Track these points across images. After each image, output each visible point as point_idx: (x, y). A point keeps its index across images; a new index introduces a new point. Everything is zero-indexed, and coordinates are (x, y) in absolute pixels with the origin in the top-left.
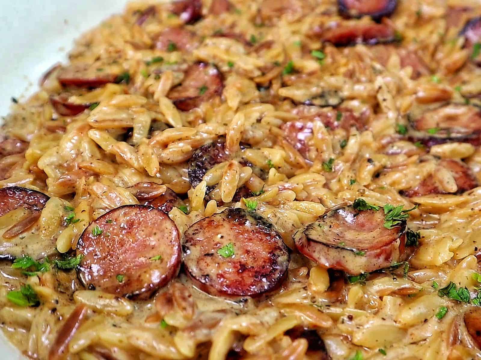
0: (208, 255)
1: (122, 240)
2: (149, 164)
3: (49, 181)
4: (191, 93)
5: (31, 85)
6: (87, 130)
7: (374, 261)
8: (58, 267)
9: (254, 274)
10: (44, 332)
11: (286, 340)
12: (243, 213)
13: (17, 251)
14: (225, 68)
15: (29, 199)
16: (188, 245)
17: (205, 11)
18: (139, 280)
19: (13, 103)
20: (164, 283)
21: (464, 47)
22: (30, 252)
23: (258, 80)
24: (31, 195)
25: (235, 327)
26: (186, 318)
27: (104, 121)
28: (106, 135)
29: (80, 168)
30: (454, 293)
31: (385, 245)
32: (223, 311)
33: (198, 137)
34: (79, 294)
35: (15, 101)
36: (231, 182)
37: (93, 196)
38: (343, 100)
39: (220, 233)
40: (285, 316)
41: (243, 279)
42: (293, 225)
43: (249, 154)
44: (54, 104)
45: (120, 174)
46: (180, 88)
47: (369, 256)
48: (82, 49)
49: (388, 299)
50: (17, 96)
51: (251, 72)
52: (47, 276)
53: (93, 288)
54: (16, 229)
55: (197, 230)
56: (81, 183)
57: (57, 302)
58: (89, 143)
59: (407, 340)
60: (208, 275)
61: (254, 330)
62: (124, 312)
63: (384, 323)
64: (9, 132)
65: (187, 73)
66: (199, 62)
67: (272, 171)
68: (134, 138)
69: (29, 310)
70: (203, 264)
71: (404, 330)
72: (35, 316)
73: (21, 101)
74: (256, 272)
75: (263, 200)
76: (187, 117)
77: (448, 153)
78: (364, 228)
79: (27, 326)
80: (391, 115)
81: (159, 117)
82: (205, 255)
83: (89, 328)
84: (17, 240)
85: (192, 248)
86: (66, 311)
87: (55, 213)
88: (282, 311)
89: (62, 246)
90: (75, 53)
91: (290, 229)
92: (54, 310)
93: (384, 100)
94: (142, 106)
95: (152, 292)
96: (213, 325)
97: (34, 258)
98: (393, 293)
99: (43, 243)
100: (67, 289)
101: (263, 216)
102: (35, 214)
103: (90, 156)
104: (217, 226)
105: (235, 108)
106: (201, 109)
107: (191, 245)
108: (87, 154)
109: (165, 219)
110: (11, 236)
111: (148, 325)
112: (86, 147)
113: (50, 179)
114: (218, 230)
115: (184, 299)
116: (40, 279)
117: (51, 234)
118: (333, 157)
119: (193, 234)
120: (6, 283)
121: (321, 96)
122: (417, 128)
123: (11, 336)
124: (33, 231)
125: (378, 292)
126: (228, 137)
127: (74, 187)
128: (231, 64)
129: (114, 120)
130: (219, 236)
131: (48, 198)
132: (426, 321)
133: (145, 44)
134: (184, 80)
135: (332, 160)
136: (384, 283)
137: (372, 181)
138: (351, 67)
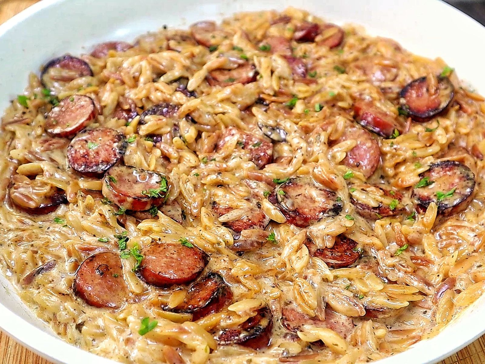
4: (223, 78)
5: (185, 24)
6: (145, 59)
7: (112, 196)
14: (258, 77)
17: (318, 39)
19: (162, 28)
23: (263, 96)
25: (43, 168)
27: (155, 60)
28: (149, 67)
30: (122, 241)
31: (122, 194)
32: (53, 161)
35: (165, 28)
36: (150, 126)
39: (103, 138)
41: (79, 160)
42: (135, 163)
46: (226, 72)
47: (111, 191)
50: (169, 26)
51: (266, 88)
65: (240, 66)
73: (168, 29)
81: (189, 77)
85: (87, 134)
88: (71, 182)
92: (24, 113)
101: (128, 148)
104: (107, 135)
107: (89, 133)
114: (105, 137)
119: (96, 130)
122: (285, 187)
125: (99, 209)
126: (182, 107)
129: (159, 63)
130: (101, 139)
132: (94, 236)
133: (255, 38)
134: (235, 69)
135: (215, 160)
136: (106, 209)
137: (210, 185)
138: (310, 125)
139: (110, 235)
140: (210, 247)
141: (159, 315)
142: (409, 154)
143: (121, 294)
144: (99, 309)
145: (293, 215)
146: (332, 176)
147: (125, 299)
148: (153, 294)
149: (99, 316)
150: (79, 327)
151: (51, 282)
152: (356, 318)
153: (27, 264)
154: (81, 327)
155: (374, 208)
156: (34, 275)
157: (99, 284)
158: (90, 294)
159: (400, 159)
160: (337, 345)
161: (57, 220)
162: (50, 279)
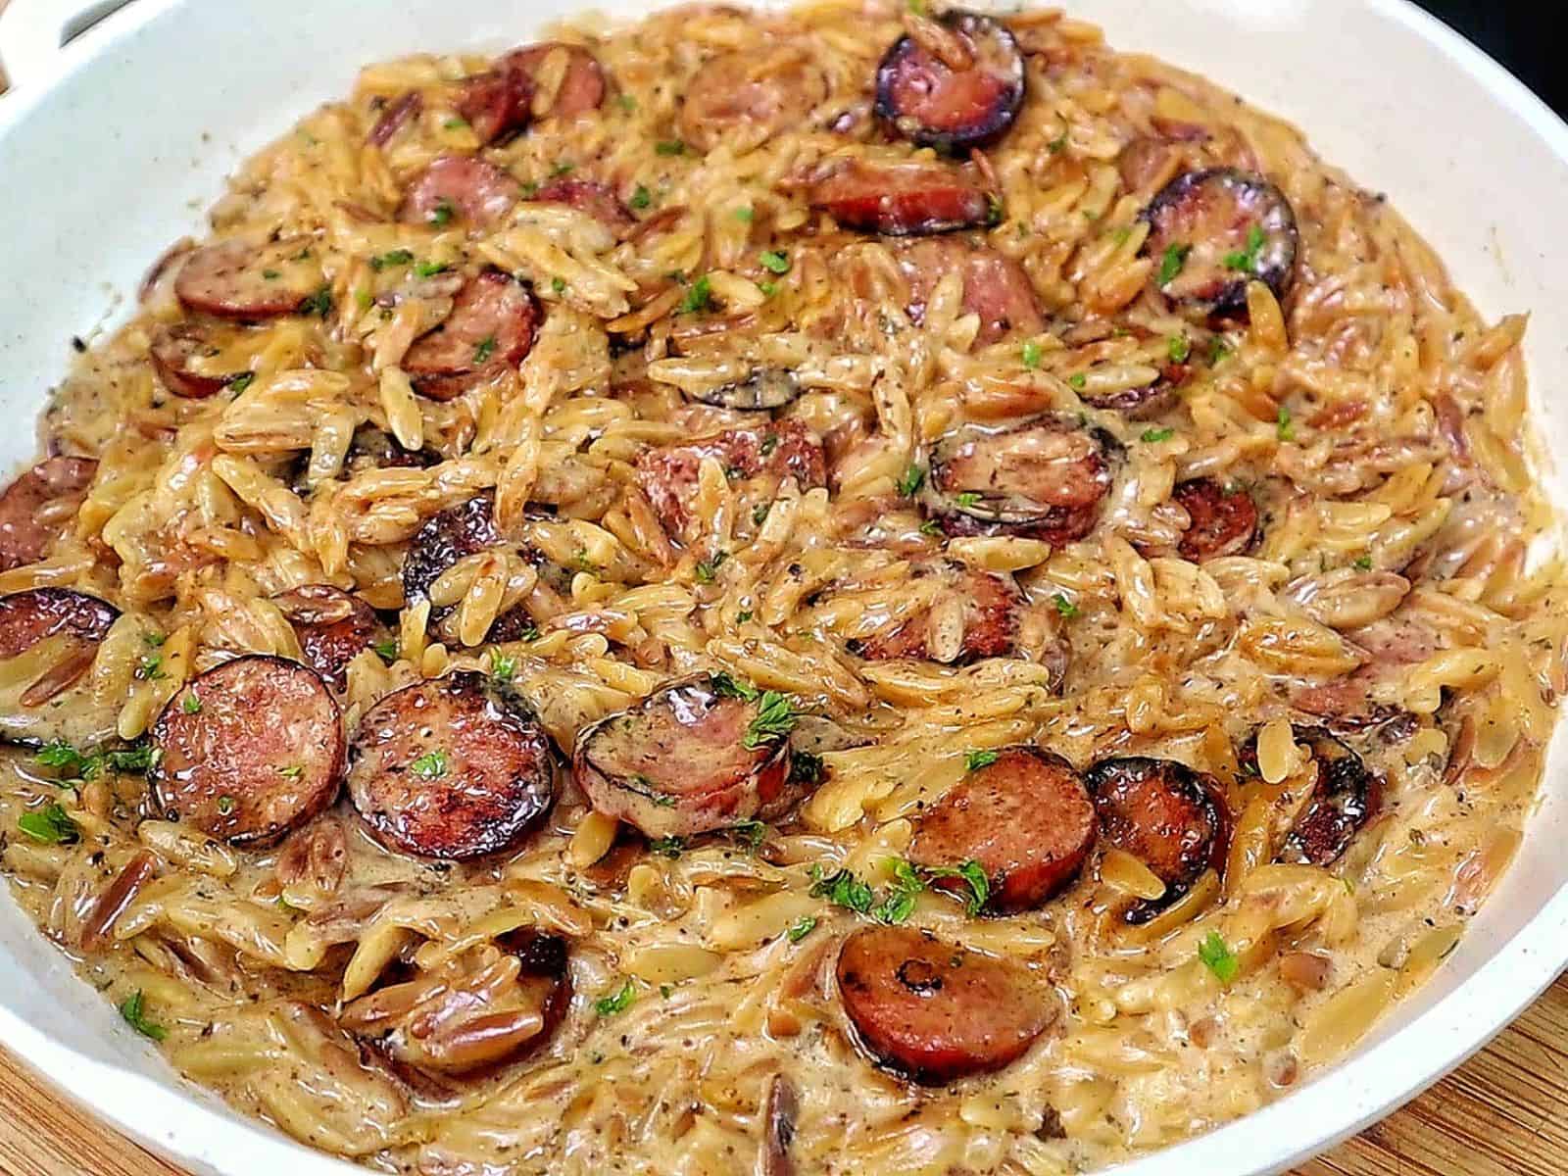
0: (394, 769)
1: (237, 726)
2: (325, 547)
3: (124, 571)
4: (457, 357)
5: (119, 299)
6: (210, 455)
7: (694, 817)
8: (118, 767)
9: (472, 817)
10: (78, 896)
11: (492, 953)
12: (482, 684)
13: (46, 730)
14: (546, 291)
15: (78, 615)
16: (361, 744)
17: (541, 105)
18: (256, 813)
19: (74, 352)
20: (301, 820)
21: (1142, 253)
22: (70, 733)
23: (614, 328)
24: (83, 605)
25: (406, 922)
26: (320, 895)
27: (248, 436)
28: (249, 468)
29: (189, 546)
30: (842, 890)
31: (720, 788)
32: (394, 887)
33: (433, 494)
34: (149, 829)
35: (79, 345)
36: (485, 603)
37: (207, 612)
38: (799, 392)
39: (427, 725)
40: (512, 905)
41: (449, 826)
42: (582, 714)
43: (542, 533)
44: (159, 365)
45: (271, 561)
46: (438, 338)
47: (683, 806)
48: (240, 200)
49: (704, 893)
50: (83, 336)
51: (605, 305)
52: (93, 791)
53: (176, 818)
54: (45, 687)
55: (385, 713)
56: (186, 580)
57: (106, 840)
58: (213, 485)
59: (722, 974)
60: (384, 813)
61: (435, 930)
62: (222, 871)
63: (681, 939)
64: (61, 428)
65: (459, 297)
66: (491, 270)
67: (579, 581)
68: (311, 475)
69: (57, 849)
70: (380, 788)
71: (720, 955)
72: (66, 863)
73: (94, 344)
74: (477, 813)
75: (537, 653)
76: (438, 418)
77: (981, 559)
78: (716, 737)
79: (51, 879)
80: (900, 441)
81: (376, 417)
82: (389, 770)
83: (155, 896)
84: (45, 708)
85: (367, 752)
86: (120, 859)
87: (124, 651)
88: (508, 895)
89: (127, 727)
90: (225, 212)
91: (576, 722)
92: (98, 857)
93: (888, 405)
94: (338, 397)
95: (278, 837)
96: (368, 912)
97: (76, 746)
98: (719, 883)
99: (97, 715)
100: (132, 811)
101: (524, 692)
102: (86, 652)
103: (212, 514)
104: (426, 709)
105: (540, 411)
106: (474, 399)
107: (368, 745)
108: (206, 513)
109: (318, 693)
110: (34, 700)
111: (258, 900)
112: (205, 495)
113: (125, 567)
114: (427, 718)
115: (326, 857)
116: (78, 794)
117: (111, 698)
118: (726, 548)
119: (377, 722)
120: (24, 790)
121: (747, 384)
122: (943, 485)
123: (22, 896)
124: (79, 689)
125: (692, 877)
126: (499, 495)
127: (172, 588)
128: (560, 284)
129: (270, 435)
130: (424, 731)
131: (115, 614)
132: (767, 942)
133: (383, 203)
134: (451, 316)
135: (722, 554)
136: (708, 861)
137: (793, 614)
138: (829, 311)
139: (796, 905)
140: (1020, 726)
141: (1151, 937)
142: (1077, 223)
143: (1019, 981)
144: (1028, 1057)
145: (1058, 522)
146: (1023, 381)
147: (1044, 983)
148: (1069, 917)
149: (1051, 1064)
150: (1050, 1129)
151: (843, 1123)
152: (1399, 607)
153: (730, 1150)
154: (1053, 1124)
155: (1155, 384)
156: (784, 1152)
157: (966, 1007)
158: (986, 1043)
159: (1064, 248)
160: (1481, 667)
161: (606, 1008)
162: (834, 1119)
